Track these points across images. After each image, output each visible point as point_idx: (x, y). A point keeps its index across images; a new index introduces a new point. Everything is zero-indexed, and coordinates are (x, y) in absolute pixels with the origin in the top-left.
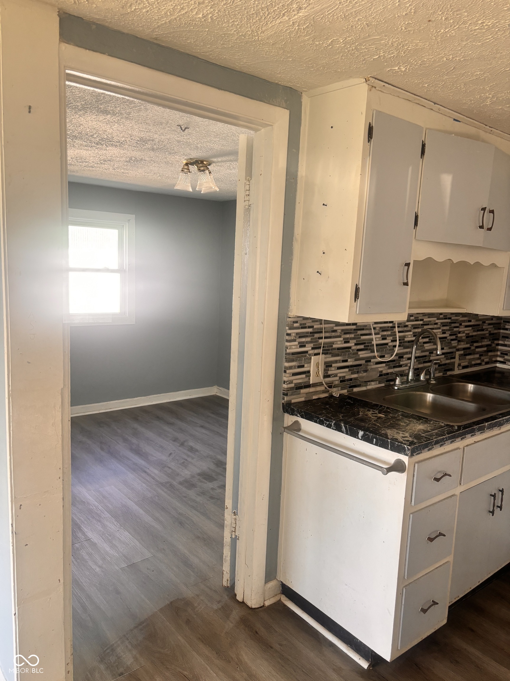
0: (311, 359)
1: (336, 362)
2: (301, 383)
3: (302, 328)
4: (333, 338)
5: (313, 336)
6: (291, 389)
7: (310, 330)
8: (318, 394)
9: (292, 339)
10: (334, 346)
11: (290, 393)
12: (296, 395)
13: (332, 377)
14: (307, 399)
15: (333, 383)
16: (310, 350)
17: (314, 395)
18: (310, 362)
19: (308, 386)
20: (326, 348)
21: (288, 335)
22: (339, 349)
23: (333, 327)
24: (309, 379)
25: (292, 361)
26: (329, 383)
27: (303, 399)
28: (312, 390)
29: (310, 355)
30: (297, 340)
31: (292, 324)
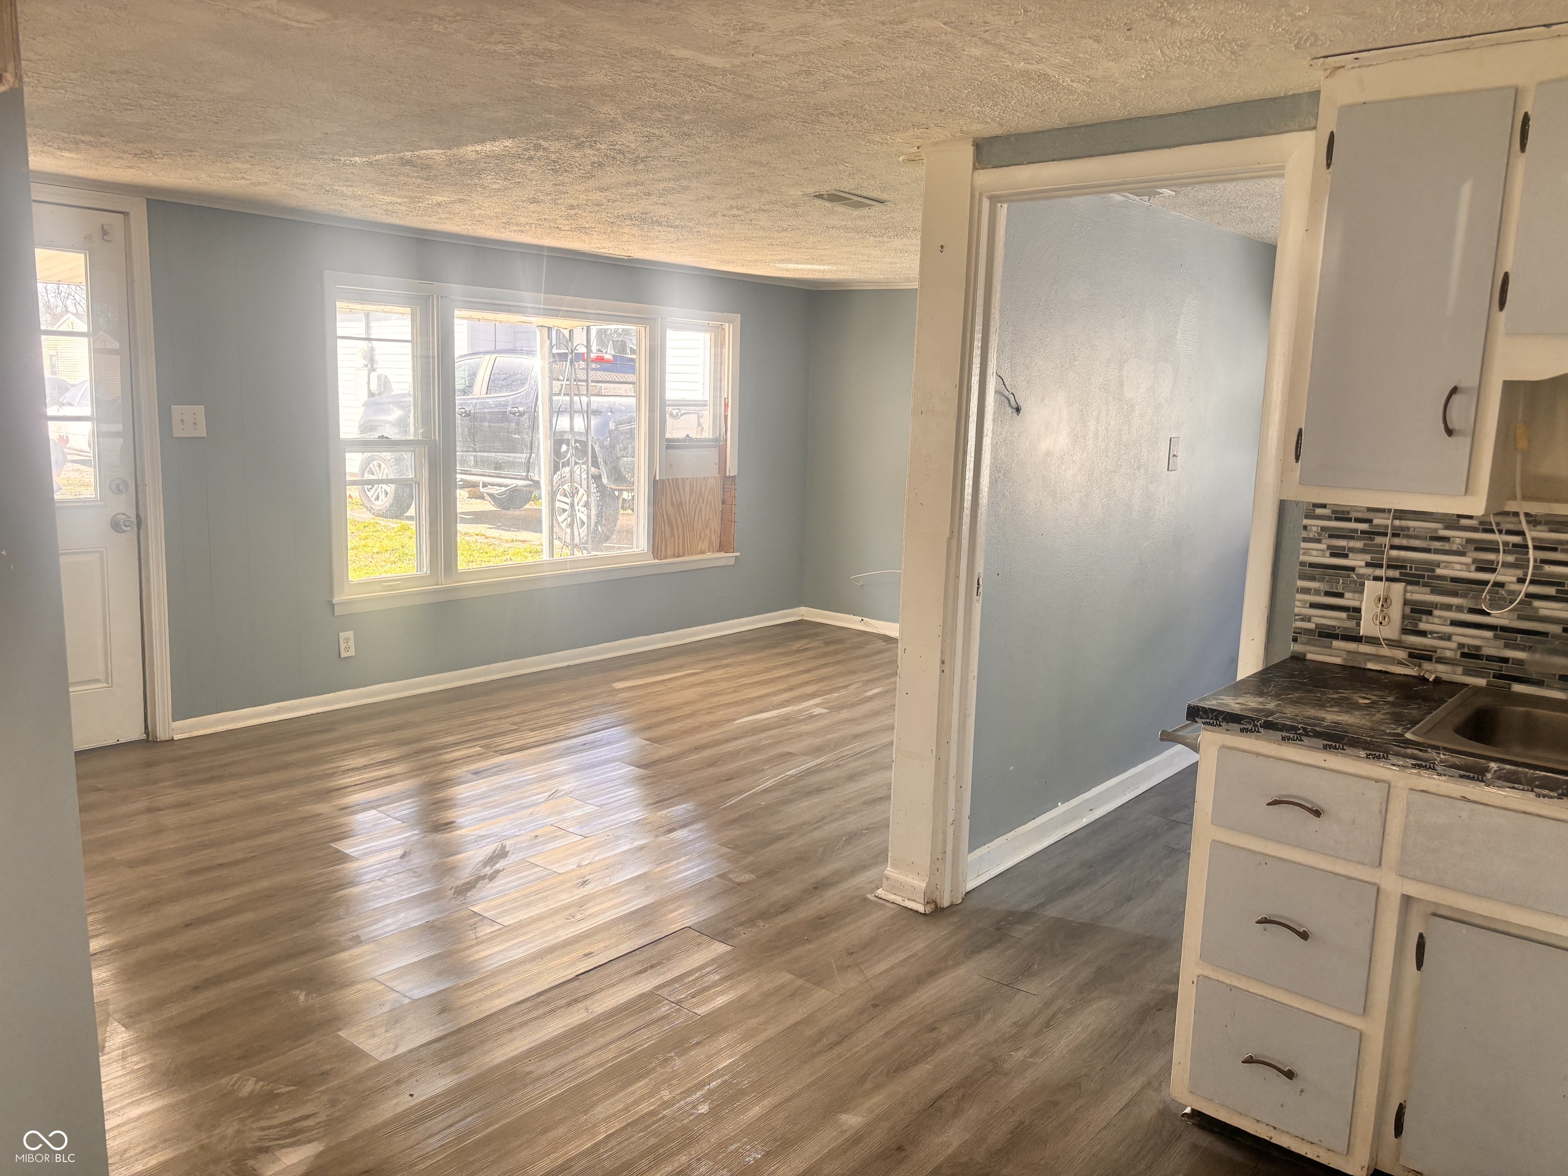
0: (1363, 584)
1: (1448, 607)
2: (1335, 627)
3: (1337, 519)
4: (1434, 553)
5: (1372, 539)
6: (1307, 631)
7: (1364, 526)
8: (1385, 663)
9: (1311, 536)
10: (1439, 571)
11: (1302, 638)
12: (1319, 646)
13: (1433, 638)
14: (1350, 664)
15: (1436, 652)
16: (1360, 567)
17: (1370, 660)
18: (1362, 592)
19: (1358, 639)
20: (1413, 571)
21: (1305, 528)
22: (1454, 580)
23: (1436, 530)
24: (1358, 625)
25: (1312, 578)
26: (1421, 648)
27: (1338, 661)
28: (1364, 648)
29: (1360, 576)
30: (1324, 541)
31: (1311, 508)
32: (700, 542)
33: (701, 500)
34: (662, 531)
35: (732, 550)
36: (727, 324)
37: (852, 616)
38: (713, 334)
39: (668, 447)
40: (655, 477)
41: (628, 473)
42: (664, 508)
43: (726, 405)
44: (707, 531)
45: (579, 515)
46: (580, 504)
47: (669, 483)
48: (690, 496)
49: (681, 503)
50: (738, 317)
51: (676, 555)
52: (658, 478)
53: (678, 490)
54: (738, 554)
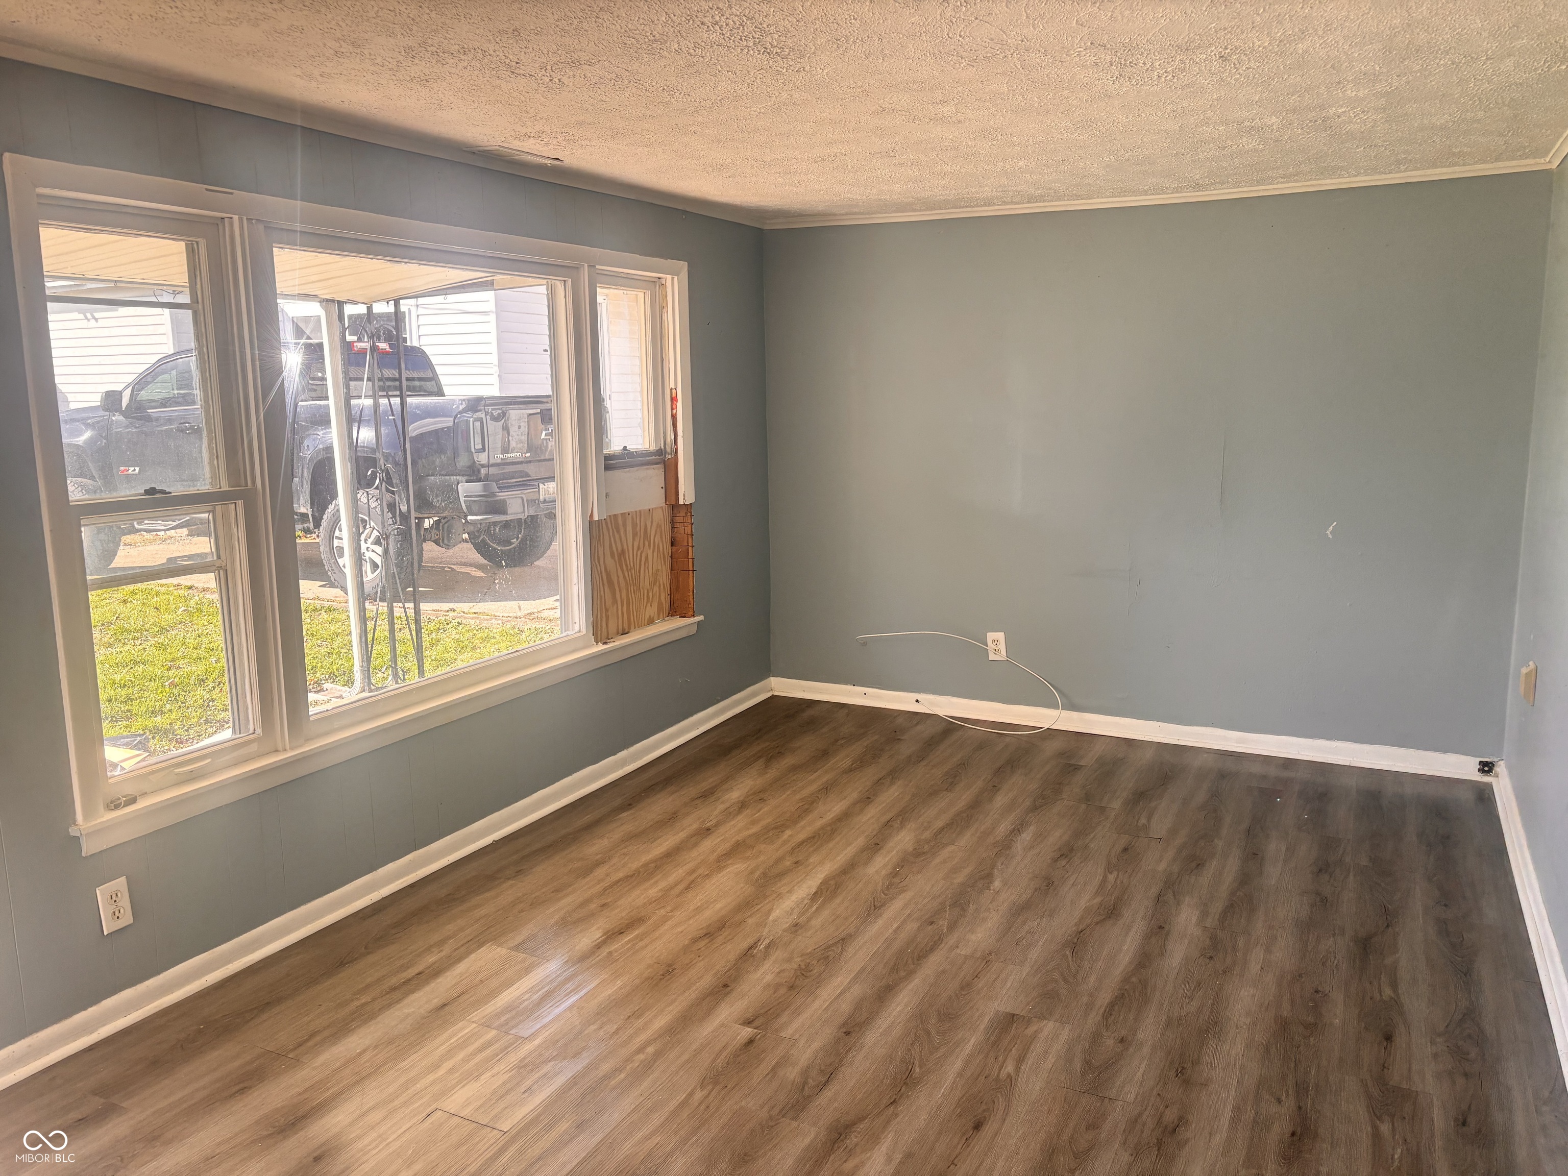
32: (649, 605)
33: (647, 543)
34: (601, 597)
35: (691, 613)
36: (669, 277)
37: (850, 687)
38: (648, 293)
39: (608, 468)
40: (591, 516)
41: (437, 496)
42: (602, 563)
43: (674, 400)
44: (656, 589)
45: (368, 555)
46: (370, 541)
47: (606, 523)
48: (634, 539)
49: (623, 552)
50: (684, 265)
51: (621, 631)
52: (596, 518)
53: (618, 532)
54: (701, 618)
